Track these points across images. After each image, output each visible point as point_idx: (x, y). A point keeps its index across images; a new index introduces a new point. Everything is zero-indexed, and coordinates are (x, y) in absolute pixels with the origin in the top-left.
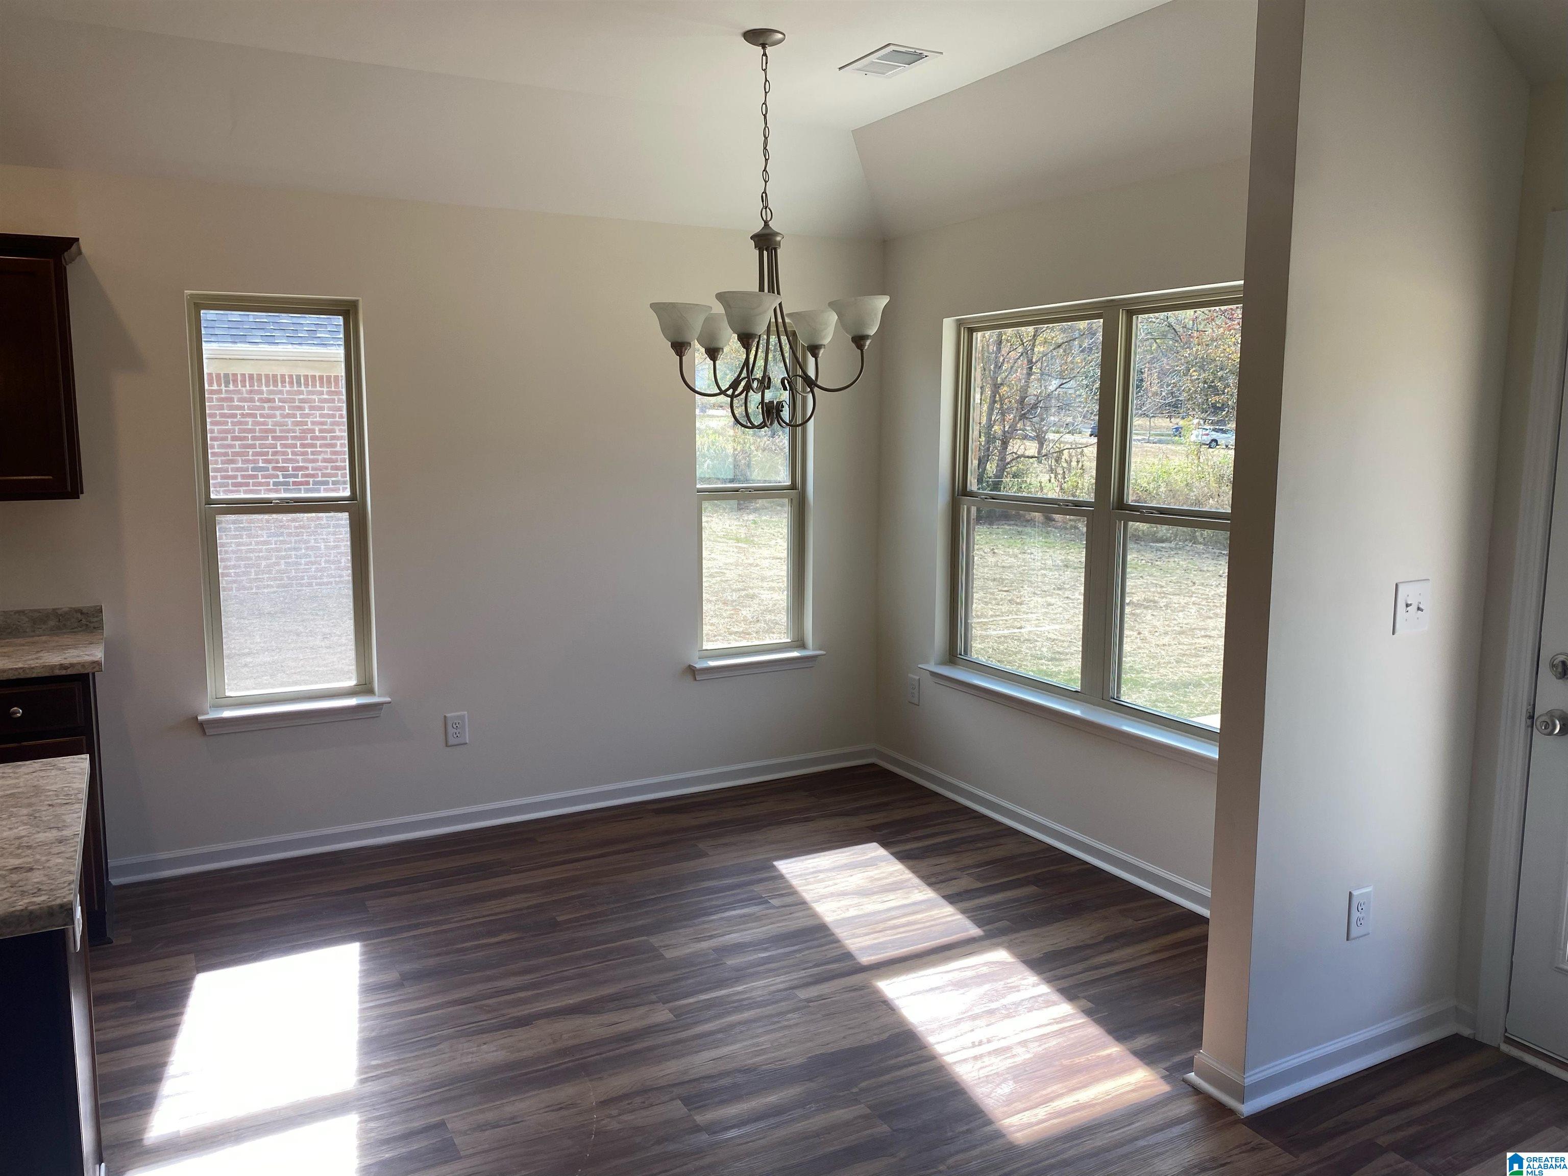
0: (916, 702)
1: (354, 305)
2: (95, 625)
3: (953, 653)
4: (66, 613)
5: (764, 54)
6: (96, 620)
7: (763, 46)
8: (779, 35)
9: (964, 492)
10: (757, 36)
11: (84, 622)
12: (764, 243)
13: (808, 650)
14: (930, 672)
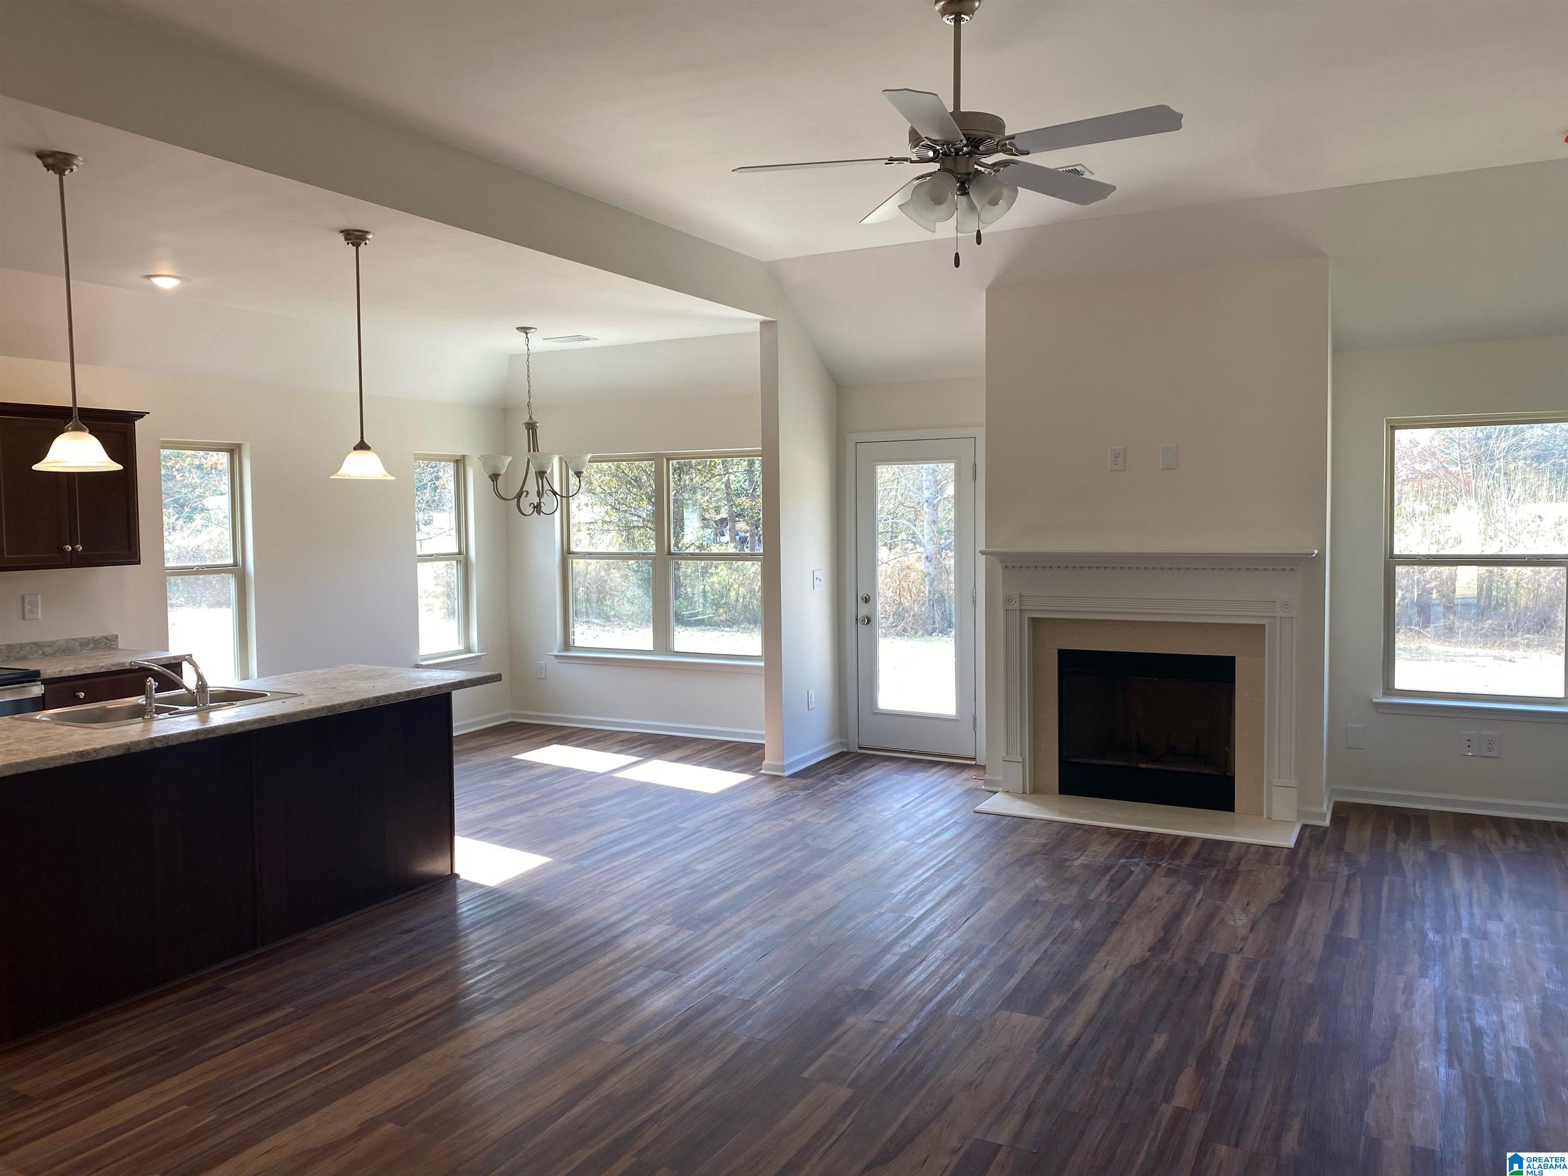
0: (543, 676)
1: (239, 446)
2: (115, 646)
3: (567, 644)
4: (99, 639)
5: (527, 337)
6: (114, 643)
7: (527, 334)
8: (534, 330)
9: (569, 552)
10: (525, 330)
11: (108, 644)
12: (531, 427)
13: (475, 653)
14: (556, 656)
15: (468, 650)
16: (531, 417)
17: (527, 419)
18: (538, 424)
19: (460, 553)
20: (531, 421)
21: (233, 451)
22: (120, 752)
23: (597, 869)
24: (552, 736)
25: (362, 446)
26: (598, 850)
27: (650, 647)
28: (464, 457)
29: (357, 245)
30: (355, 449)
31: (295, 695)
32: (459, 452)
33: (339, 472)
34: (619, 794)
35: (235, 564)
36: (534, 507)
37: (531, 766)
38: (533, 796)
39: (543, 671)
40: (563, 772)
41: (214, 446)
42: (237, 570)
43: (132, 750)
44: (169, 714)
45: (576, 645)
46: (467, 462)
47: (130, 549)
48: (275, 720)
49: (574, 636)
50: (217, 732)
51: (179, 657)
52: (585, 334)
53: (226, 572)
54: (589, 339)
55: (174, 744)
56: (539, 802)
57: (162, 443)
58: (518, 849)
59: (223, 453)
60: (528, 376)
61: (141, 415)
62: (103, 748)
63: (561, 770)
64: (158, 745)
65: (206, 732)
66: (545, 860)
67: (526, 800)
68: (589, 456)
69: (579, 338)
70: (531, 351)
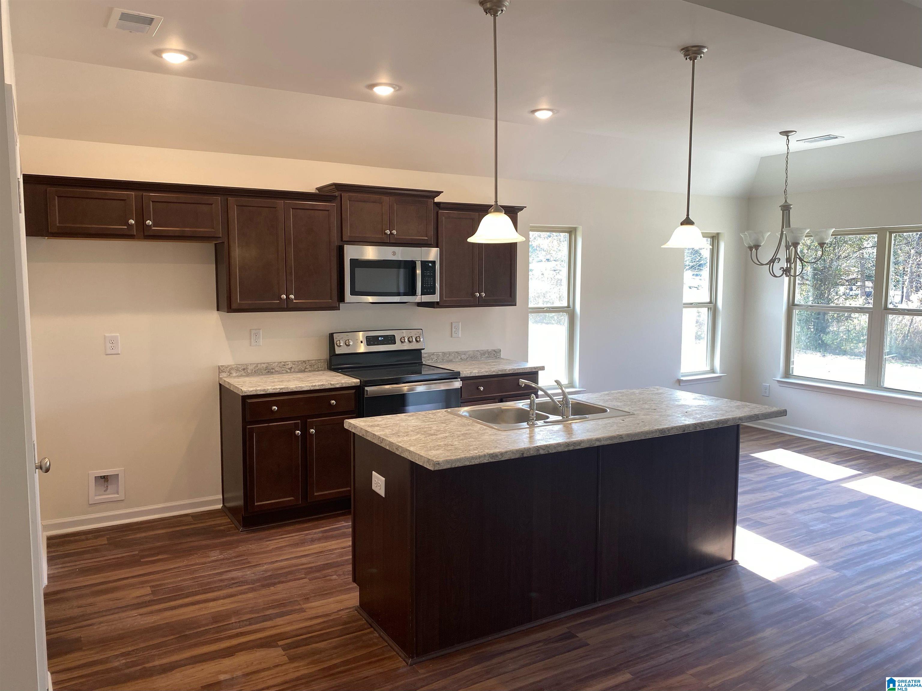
1: (575, 229)
2: (498, 356)
3: (787, 373)
4: (490, 351)
5: (788, 139)
6: (499, 354)
7: (788, 136)
8: (795, 132)
9: (794, 304)
10: (786, 133)
11: (495, 355)
12: (786, 208)
13: (717, 373)
14: (778, 381)
15: (713, 371)
16: (786, 201)
17: (782, 202)
18: (792, 206)
19: (711, 302)
20: (786, 204)
21: (572, 232)
22: (517, 456)
23: (861, 582)
24: (776, 440)
25: (688, 222)
26: (855, 561)
27: (863, 382)
28: (718, 234)
29: (693, 59)
30: (682, 224)
31: (629, 414)
32: (714, 230)
33: (667, 244)
34: (852, 505)
35: (568, 306)
36: (784, 271)
37: (767, 465)
38: (777, 494)
39: (767, 391)
40: (795, 475)
41: (560, 229)
42: (569, 310)
43: (525, 455)
44: (545, 422)
45: (794, 374)
46: (721, 238)
47: (511, 296)
48: (622, 438)
49: (793, 365)
50: (582, 445)
51: (537, 367)
52: (836, 134)
53: (563, 311)
54: (836, 138)
55: (553, 452)
56: (783, 500)
57: (530, 227)
58: (782, 544)
59: (564, 234)
60: (787, 169)
61: (521, 209)
62: (506, 452)
63: (792, 472)
64: (542, 452)
65: (575, 445)
66: (810, 563)
67: (772, 497)
68: (833, 230)
69: (829, 137)
70: (791, 149)
